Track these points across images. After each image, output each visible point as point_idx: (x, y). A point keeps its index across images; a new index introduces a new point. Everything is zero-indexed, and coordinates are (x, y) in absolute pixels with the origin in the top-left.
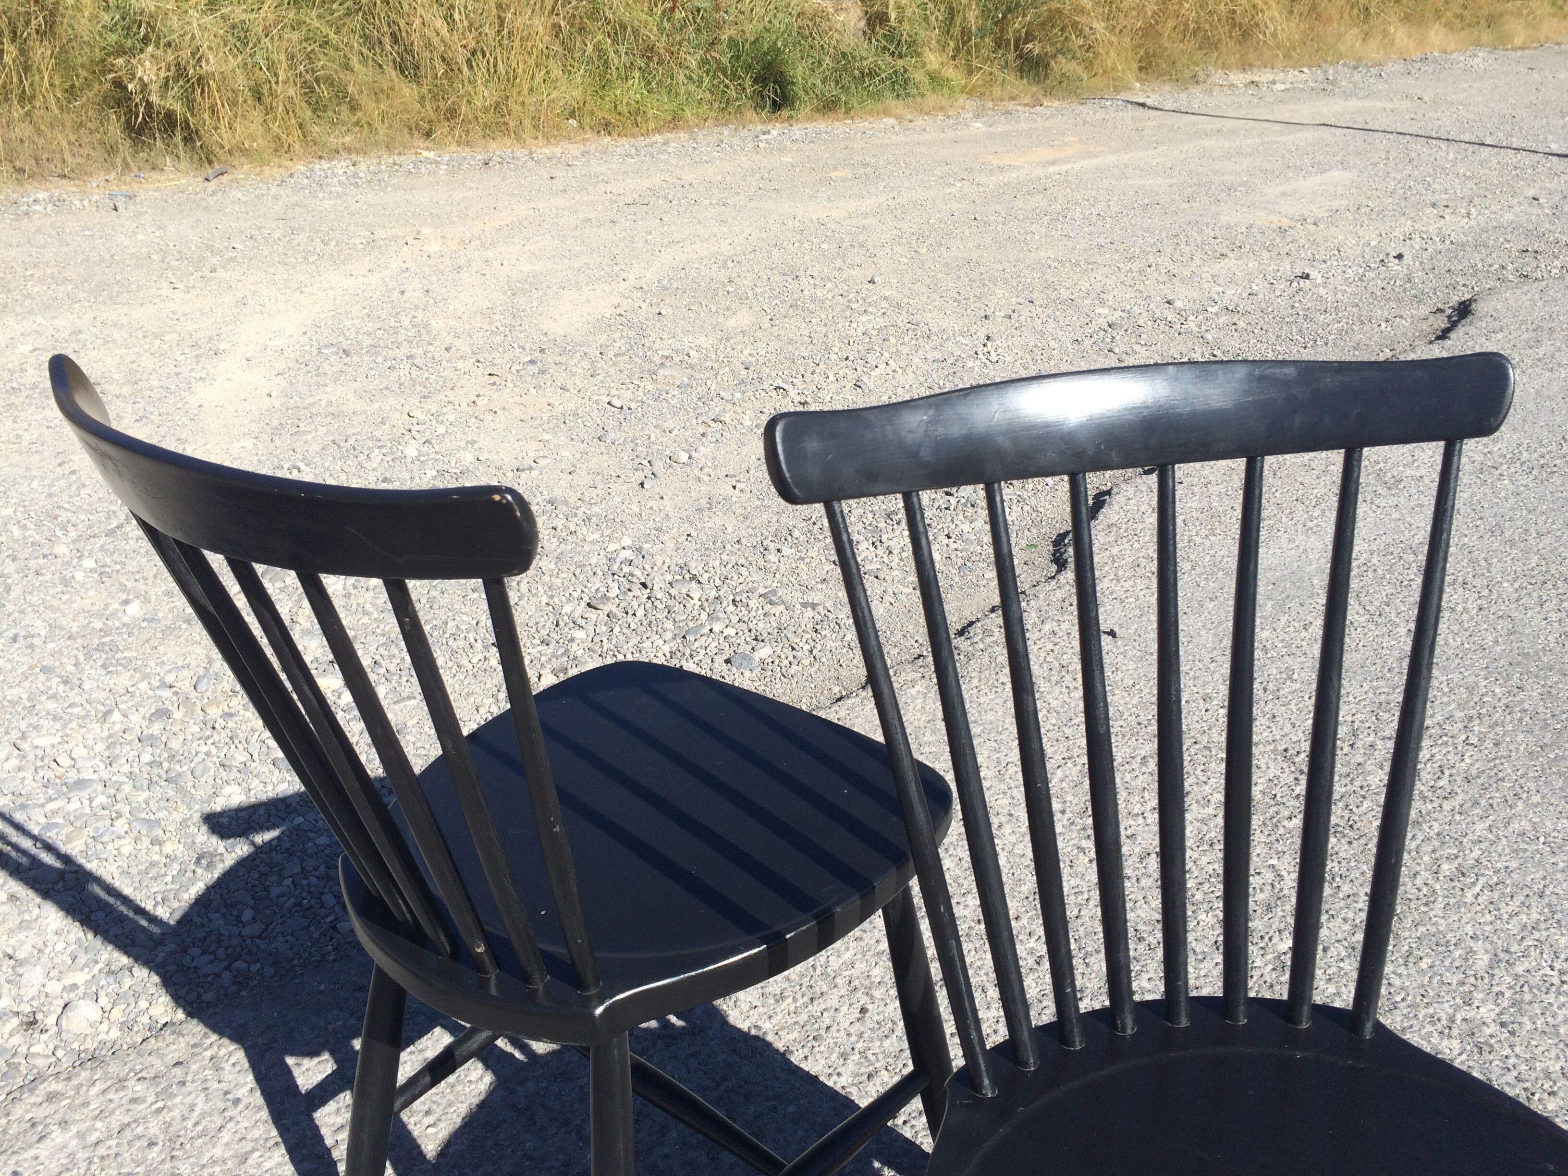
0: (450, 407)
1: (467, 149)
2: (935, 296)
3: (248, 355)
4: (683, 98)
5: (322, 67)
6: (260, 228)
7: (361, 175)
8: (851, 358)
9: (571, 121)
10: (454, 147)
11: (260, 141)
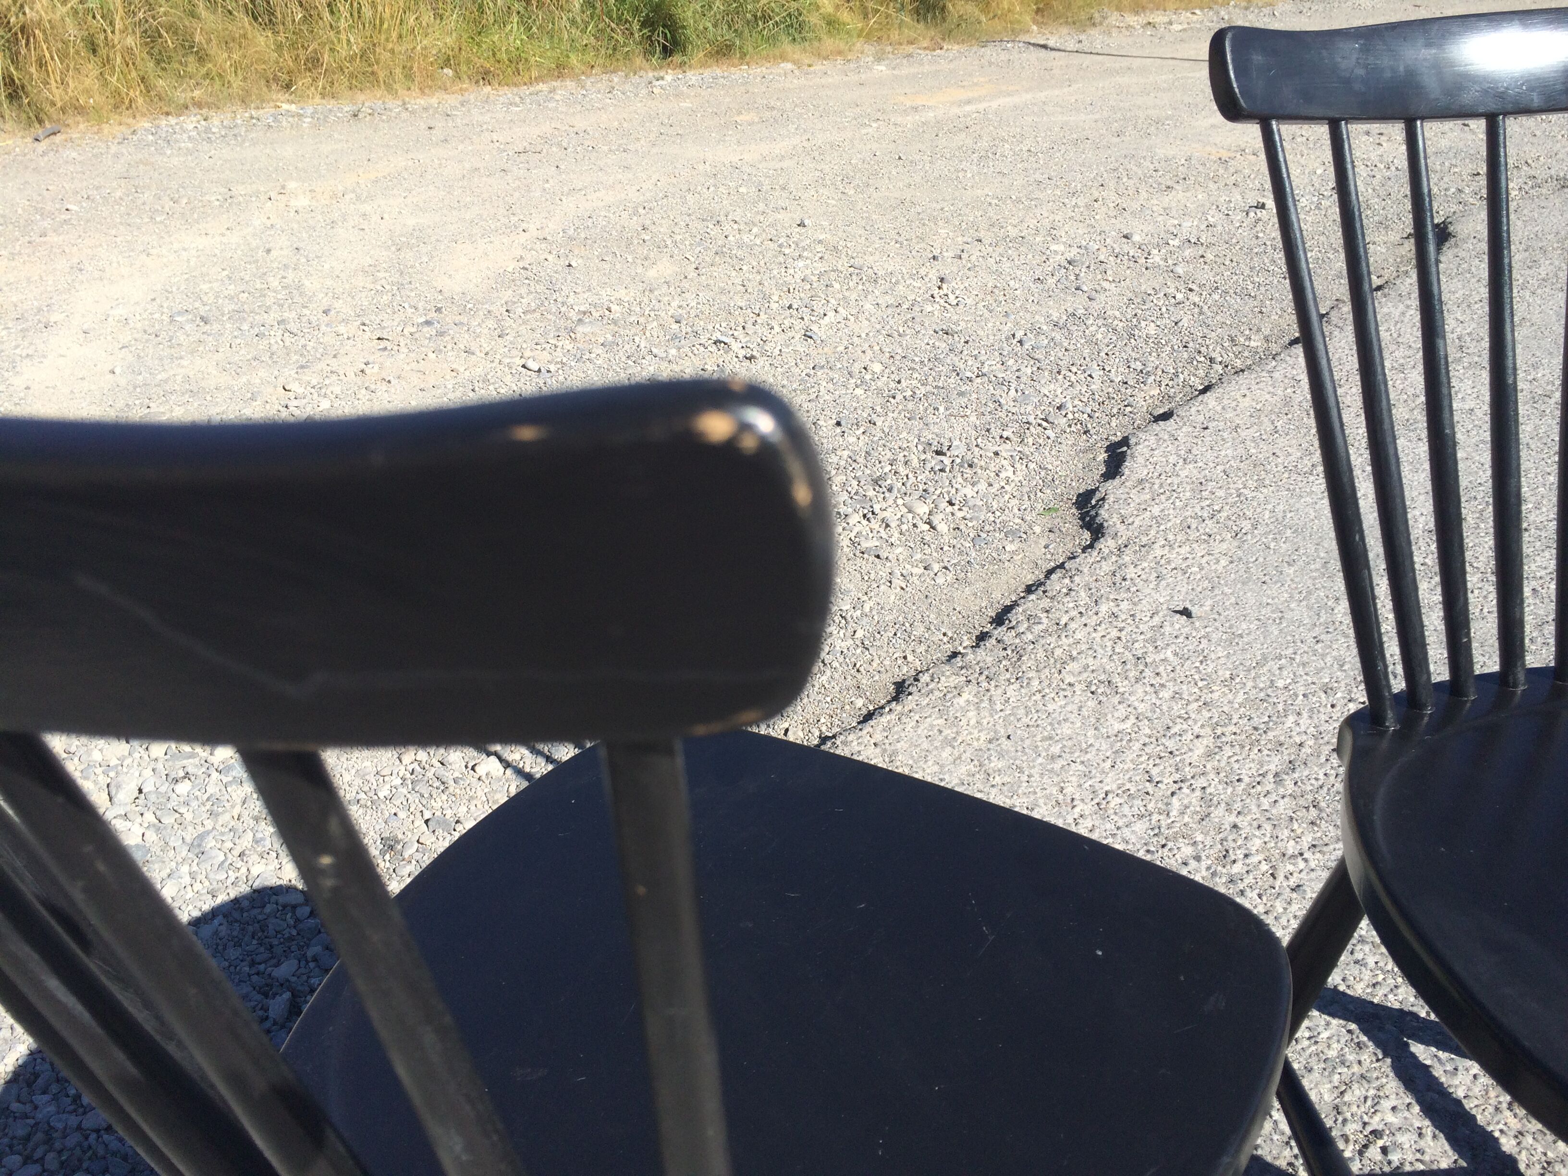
0: (334, 377)
1: (332, 102)
2: (873, 238)
3: (85, 327)
4: (566, 45)
5: (165, 14)
6: (98, 188)
7: (214, 130)
8: (795, 306)
9: (445, 70)
10: (318, 99)
11: (97, 97)
